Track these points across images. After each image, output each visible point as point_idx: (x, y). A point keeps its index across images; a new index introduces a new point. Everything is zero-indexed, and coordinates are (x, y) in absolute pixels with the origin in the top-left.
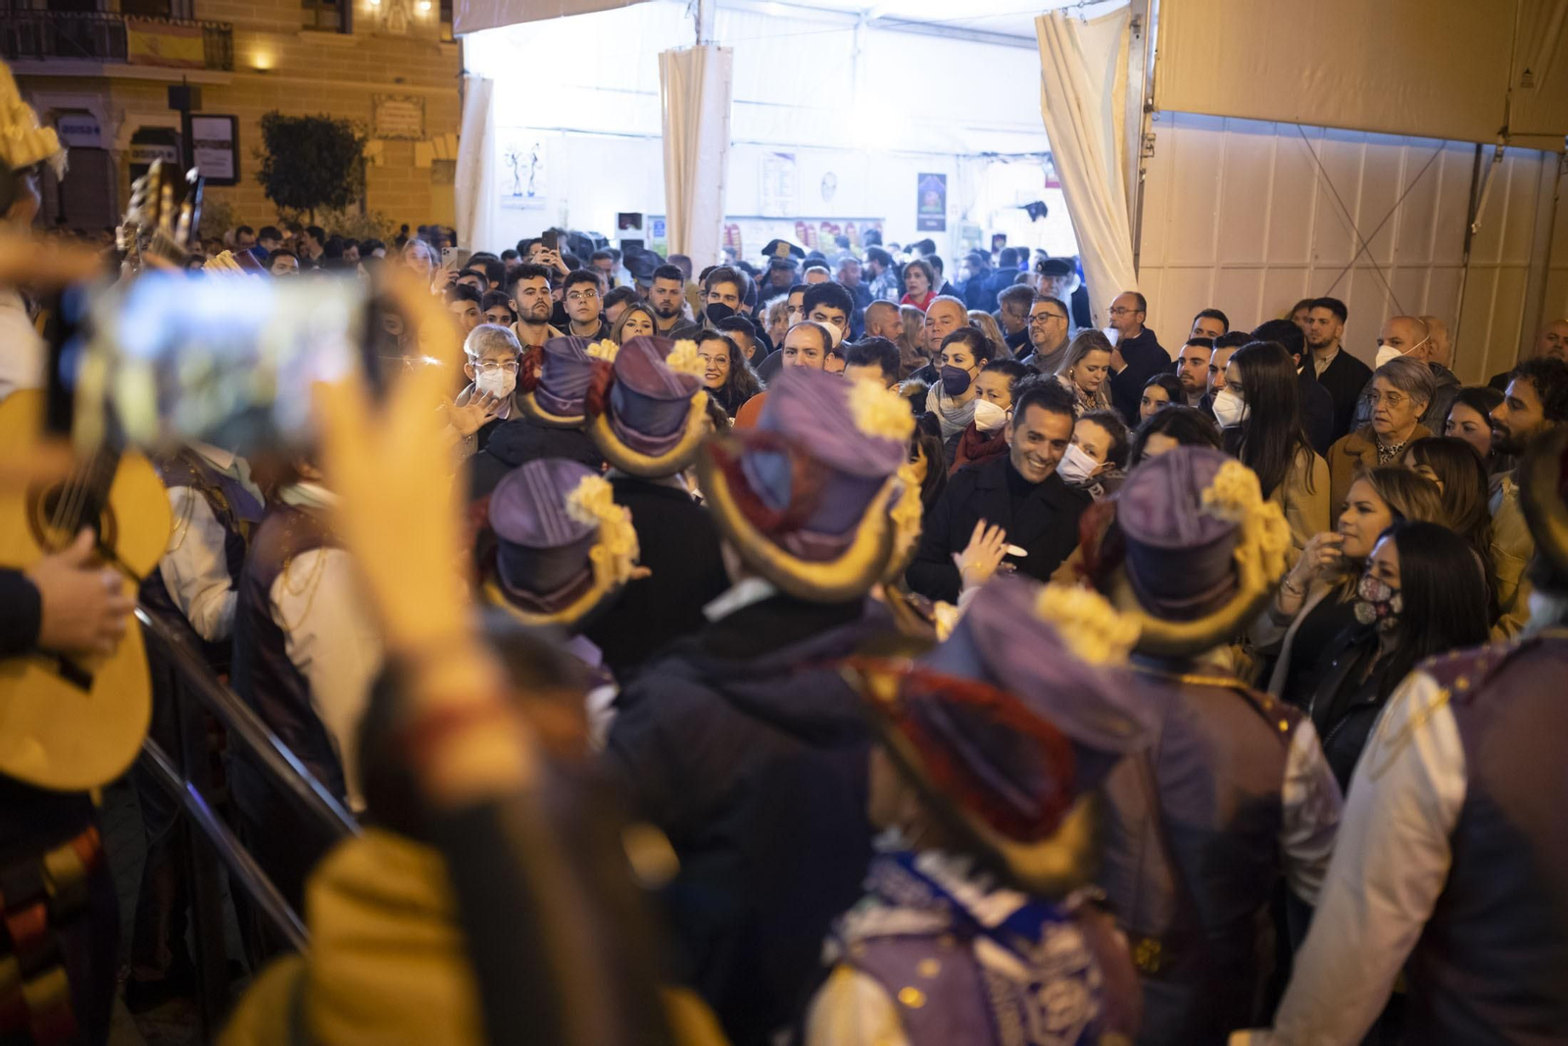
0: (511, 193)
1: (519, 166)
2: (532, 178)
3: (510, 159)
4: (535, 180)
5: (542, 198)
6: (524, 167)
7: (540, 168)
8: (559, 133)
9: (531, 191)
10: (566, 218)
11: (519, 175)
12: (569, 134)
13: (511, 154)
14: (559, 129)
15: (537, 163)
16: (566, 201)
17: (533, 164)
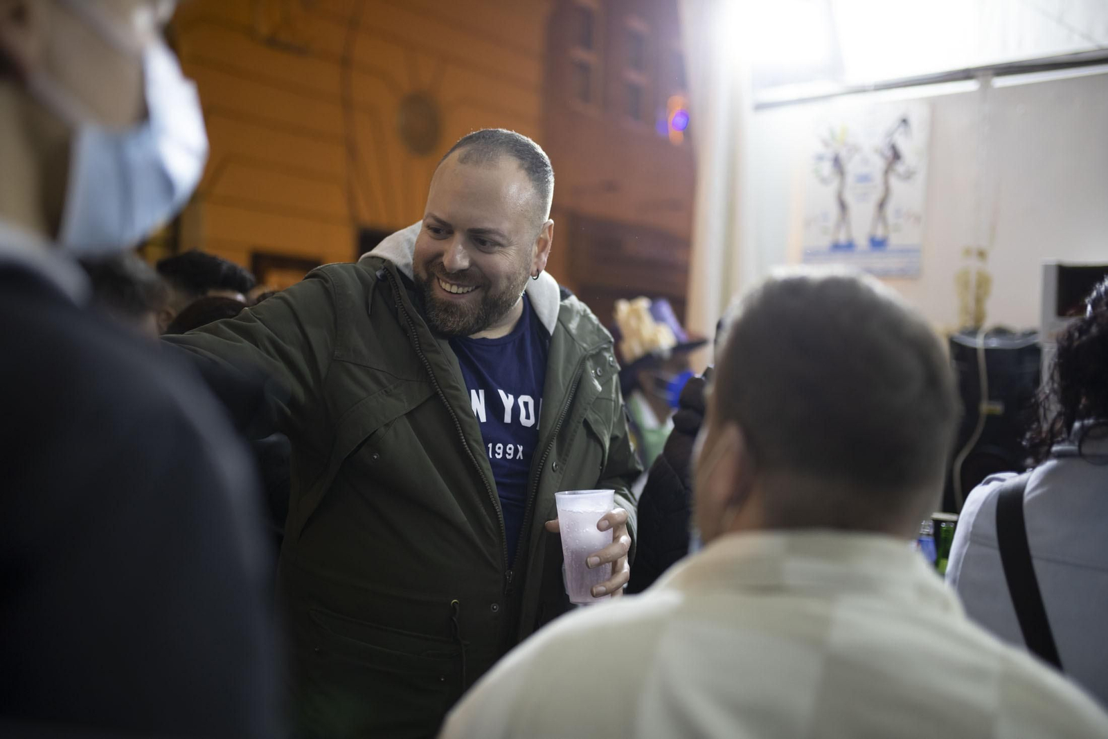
0: (825, 242)
1: (850, 179)
2: (882, 205)
3: (827, 168)
4: (890, 209)
5: (905, 251)
6: (864, 179)
7: (908, 176)
8: (970, 86)
9: (880, 233)
10: (979, 300)
11: (849, 198)
12: (1001, 82)
13: (829, 153)
14: (967, 75)
15: (900, 168)
16: (982, 254)
17: (887, 172)
